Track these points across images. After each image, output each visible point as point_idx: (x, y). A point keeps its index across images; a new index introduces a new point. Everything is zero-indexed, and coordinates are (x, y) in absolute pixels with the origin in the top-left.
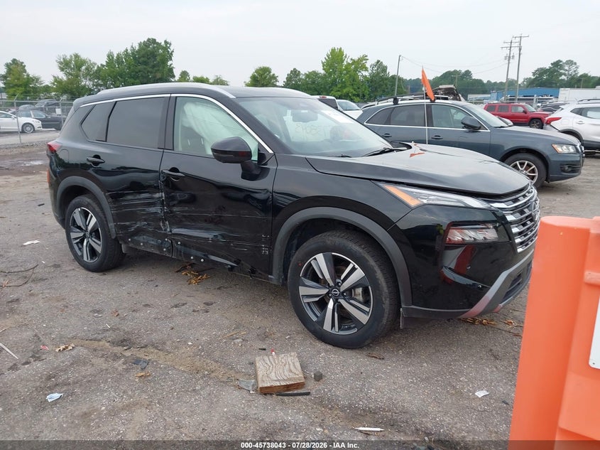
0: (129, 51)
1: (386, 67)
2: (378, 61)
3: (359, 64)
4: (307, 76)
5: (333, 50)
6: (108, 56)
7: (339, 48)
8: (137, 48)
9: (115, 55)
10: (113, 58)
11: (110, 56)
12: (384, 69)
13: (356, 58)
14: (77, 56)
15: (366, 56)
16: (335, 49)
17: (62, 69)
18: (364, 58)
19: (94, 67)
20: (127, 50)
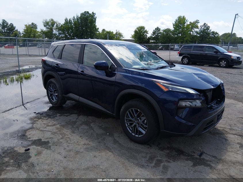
0: (76, 18)
1: (209, 27)
2: (205, 24)
3: (194, 25)
4: (165, 31)
5: (179, 17)
6: (65, 20)
7: (183, 16)
8: (79, 16)
9: (68, 20)
10: (67, 21)
11: (66, 20)
12: (208, 28)
13: (192, 22)
14: (52, 20)
15: (198, 21)
16: (180, 17)
17: (45, 26)
18: (197, 22)
19: (59, 25)
20: (74, 17)
